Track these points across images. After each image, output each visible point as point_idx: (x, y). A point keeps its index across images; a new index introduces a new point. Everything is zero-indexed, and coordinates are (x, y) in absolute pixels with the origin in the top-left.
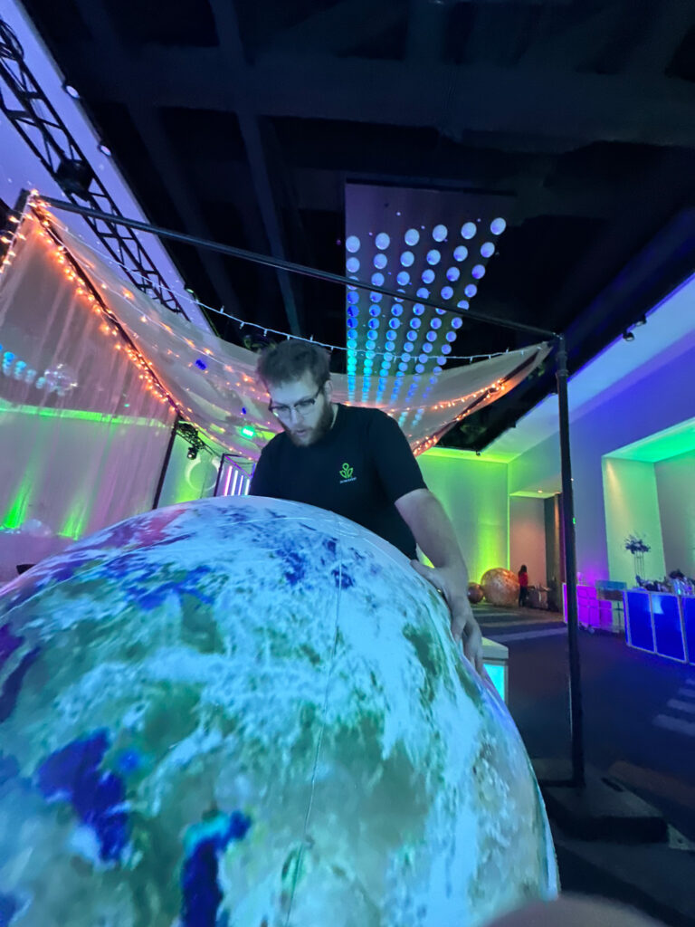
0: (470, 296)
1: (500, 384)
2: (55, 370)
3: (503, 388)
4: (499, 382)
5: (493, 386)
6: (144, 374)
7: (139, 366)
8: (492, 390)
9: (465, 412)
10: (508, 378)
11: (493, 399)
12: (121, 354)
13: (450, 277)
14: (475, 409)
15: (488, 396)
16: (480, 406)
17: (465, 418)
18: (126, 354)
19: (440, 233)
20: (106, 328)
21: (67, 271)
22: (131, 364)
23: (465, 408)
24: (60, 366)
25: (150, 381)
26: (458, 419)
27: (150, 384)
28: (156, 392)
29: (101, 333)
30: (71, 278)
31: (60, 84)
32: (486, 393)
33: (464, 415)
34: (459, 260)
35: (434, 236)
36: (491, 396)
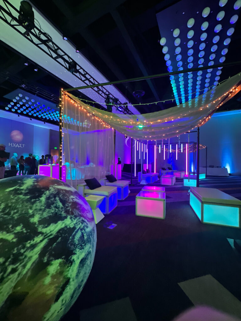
0: (230, 35)
1: (235, 89)
2: (85, 122)
3: (237, 90)
4: (234, 88)
5: (231, 90)
6: (102, 122)
7: (100, 121)
8: (231, 92)
9: (220, 103)
10: (238, 85)
11: (233, 96)
12: (94, 119)
13: (216, 31)
14: (225, 102)
15: (230, 95)
16: (227, 100)
17: (221, 106)
18: (96, 119)
19: (206, 12)
20: (88, 115)
21: (75, 104)
22: (98, 121)
23: (220, 102)
24: (86, 121)
25: (104, 123)
26: (217, 108)
27: (104, 125)
28: (107, 126)
29: (88, 116)
30: (76, 106)
31: (62, 37)
32: (228, 94)
33: (221, 105)
34: (220, 20)
35: (203, 16)
36: (232, 95)
